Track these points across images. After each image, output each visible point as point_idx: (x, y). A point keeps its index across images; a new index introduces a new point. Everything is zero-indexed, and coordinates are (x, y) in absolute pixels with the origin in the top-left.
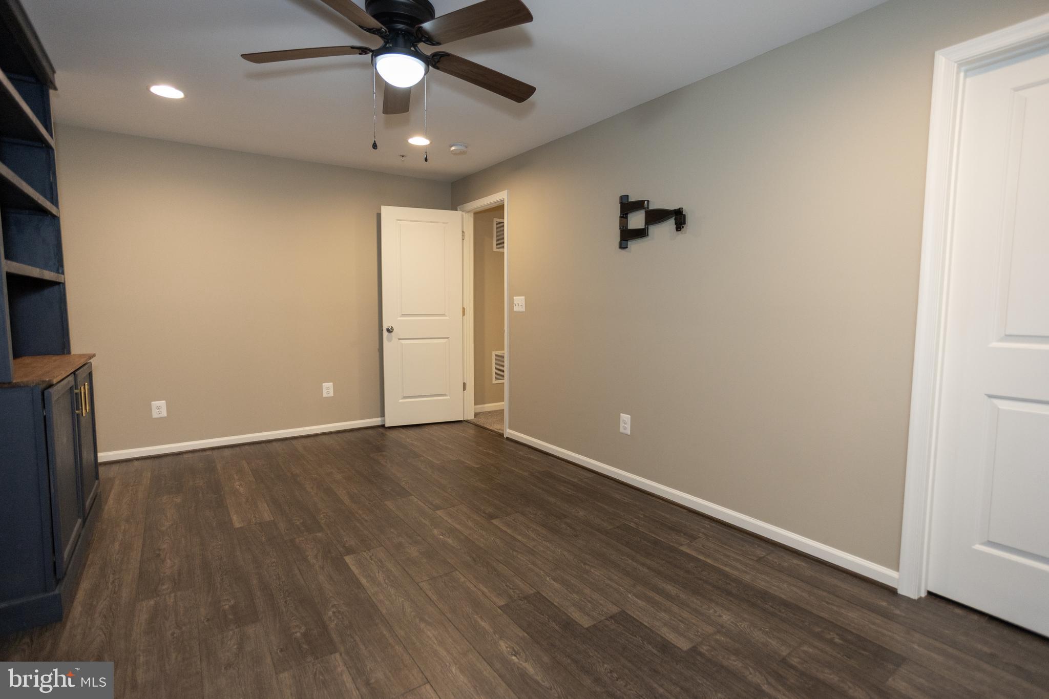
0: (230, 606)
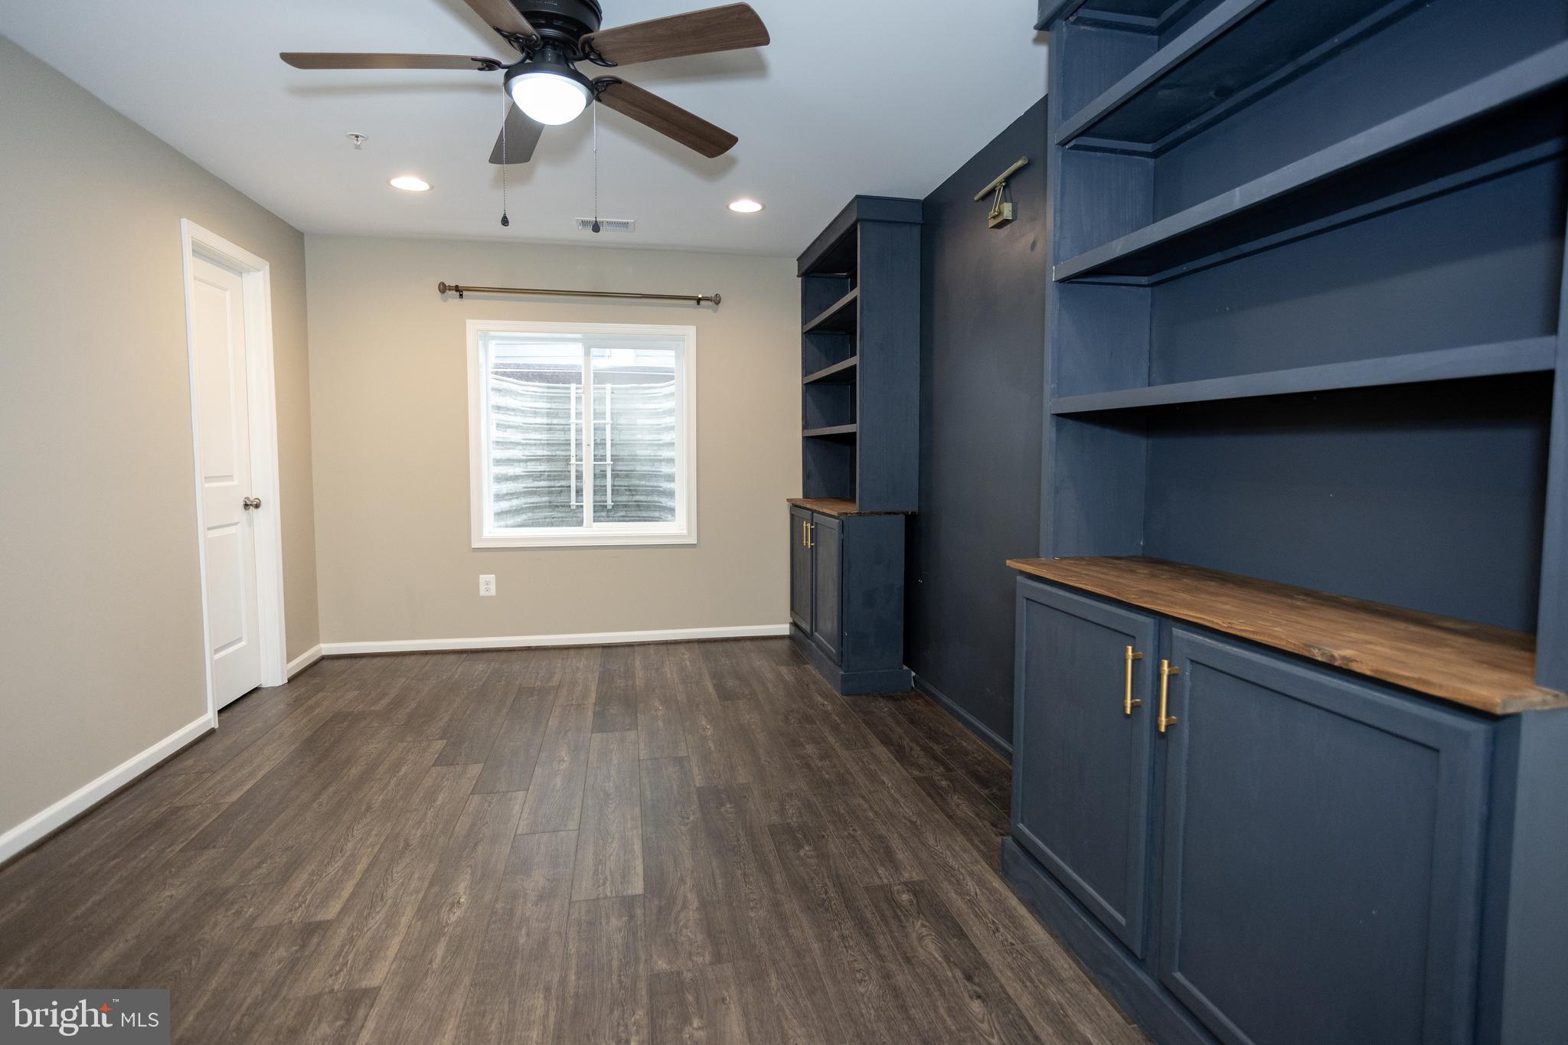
0: (803, 847)
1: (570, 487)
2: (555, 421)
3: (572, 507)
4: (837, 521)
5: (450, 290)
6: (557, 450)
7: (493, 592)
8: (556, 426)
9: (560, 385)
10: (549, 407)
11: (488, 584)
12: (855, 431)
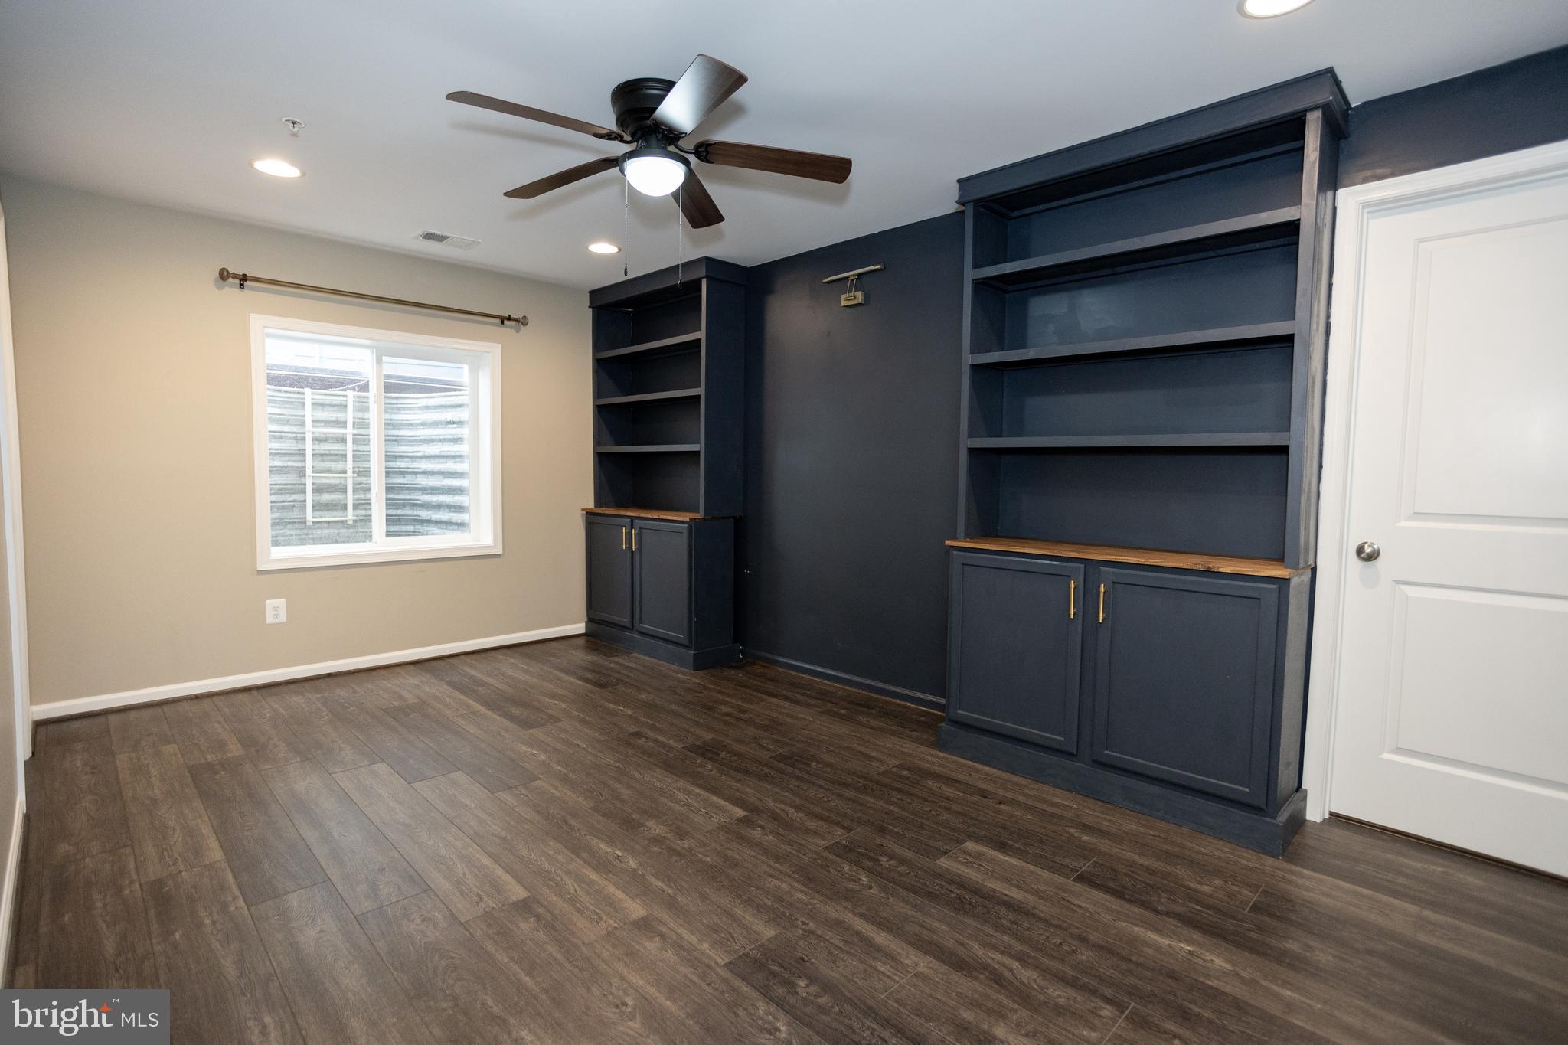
1: (305, 501)
2: (286, 428)
3: (308, 524)
4: (686, 525)
5: (233, 278)
6: (289, 461)
7: (283, 618)
8: (286, 434)
9: (295, 389)
10: (281, 413)
11: (276, 610)
12: (698, 450)
